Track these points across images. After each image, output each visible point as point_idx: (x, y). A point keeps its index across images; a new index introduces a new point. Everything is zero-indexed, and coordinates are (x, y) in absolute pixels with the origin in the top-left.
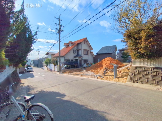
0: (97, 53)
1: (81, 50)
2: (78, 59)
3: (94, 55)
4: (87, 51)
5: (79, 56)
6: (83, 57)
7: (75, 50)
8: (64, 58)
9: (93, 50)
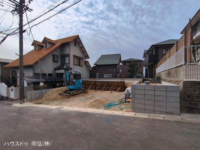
0: (94, 64)
1: (68, 55)
2: (62, 74)
3: (90, 66)
4: (79, 59)
5: (65, 67)
6: (72, 69)
7: (58, 56)
8: (34, 70)
9: (89, 58)
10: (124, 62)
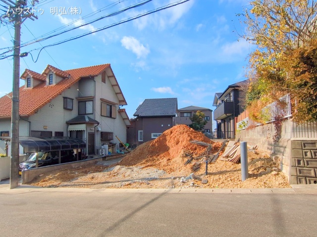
0: (135, 115)
1: (92, 99)
2: (82, 132)
3: (128, 118)
4: (111, 105)
5: (87, 120)
6: (98, 124)
7: (73, 99)
8: (30, 125)
9: (126, 104)
10: (182, 112)
